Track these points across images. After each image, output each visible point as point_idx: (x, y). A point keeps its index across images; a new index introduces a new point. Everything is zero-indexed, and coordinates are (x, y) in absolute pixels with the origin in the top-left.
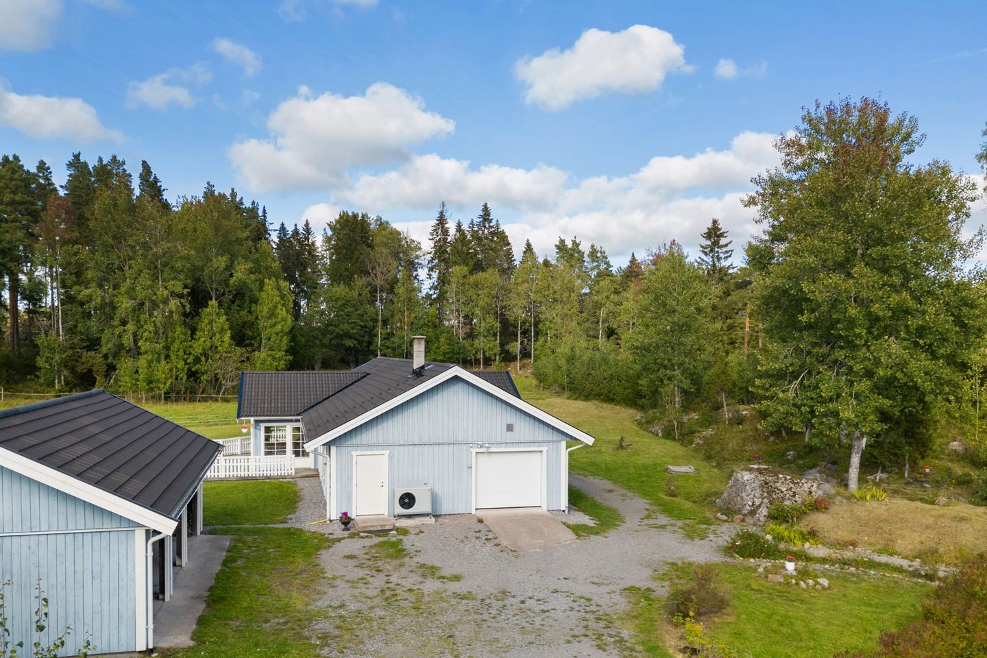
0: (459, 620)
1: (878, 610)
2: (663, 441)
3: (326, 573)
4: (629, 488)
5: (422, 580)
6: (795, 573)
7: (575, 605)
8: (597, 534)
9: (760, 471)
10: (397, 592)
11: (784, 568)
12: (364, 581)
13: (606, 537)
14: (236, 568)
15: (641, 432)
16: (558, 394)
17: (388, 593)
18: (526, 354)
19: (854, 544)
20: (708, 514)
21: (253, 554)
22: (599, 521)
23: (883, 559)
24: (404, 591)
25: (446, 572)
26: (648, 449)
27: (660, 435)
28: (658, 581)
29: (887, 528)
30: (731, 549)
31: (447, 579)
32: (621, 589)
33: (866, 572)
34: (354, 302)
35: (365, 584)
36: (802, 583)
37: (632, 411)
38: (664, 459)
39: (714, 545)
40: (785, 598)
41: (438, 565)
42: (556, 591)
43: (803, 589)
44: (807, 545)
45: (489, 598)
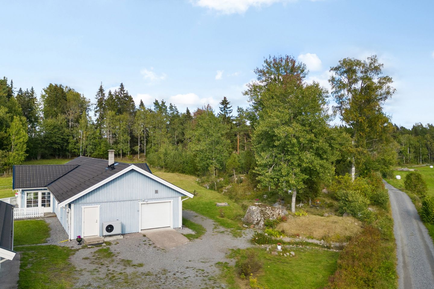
0: (148, 286)
1: (315, 264)
2: (210, 191)
3: (76, 268)
4: (203, 214)
5: (125, 267)
6: (281, 250)
7: (198, 273)
8: (197, 238)
9: (259, 206)
10: (115, 275)
11: (277, 248)
12: (97, 271)
13: (202, 239)
14: (28, 270)
15: (200, 187)
16: (160, 170)
17: (110, 276)
18: (142, 151)
19: (298, 235)
20: (240, 225)
21: (35, 261)
22: (196, 231)
23: (310, 241)
24: (118, 274)
25: (135, 262)
26: (206, 195)
27: (208, 188)
28: (229, 259)
29: (309, 228)
30: (253, 241)
31: (136, 266)
32: (214, 264)
33: (306, 247)
34: (58, 127)
35: (98, 272)
36: (285, 254)
37: (194, 177)
38: (213, 200)
39: (246, 239)
40: (280, 262)
41: (130, 260)
42: (188, 268)
43: (286, 257)
44: (282, 237)
45: (159, 274)
